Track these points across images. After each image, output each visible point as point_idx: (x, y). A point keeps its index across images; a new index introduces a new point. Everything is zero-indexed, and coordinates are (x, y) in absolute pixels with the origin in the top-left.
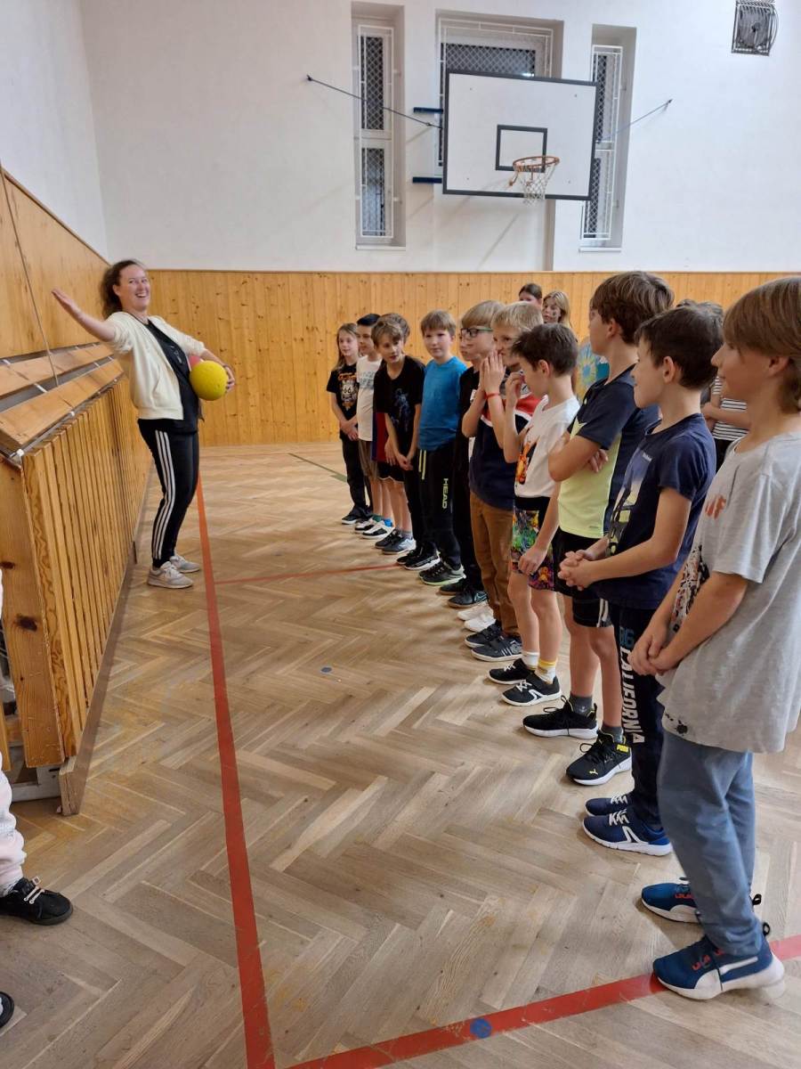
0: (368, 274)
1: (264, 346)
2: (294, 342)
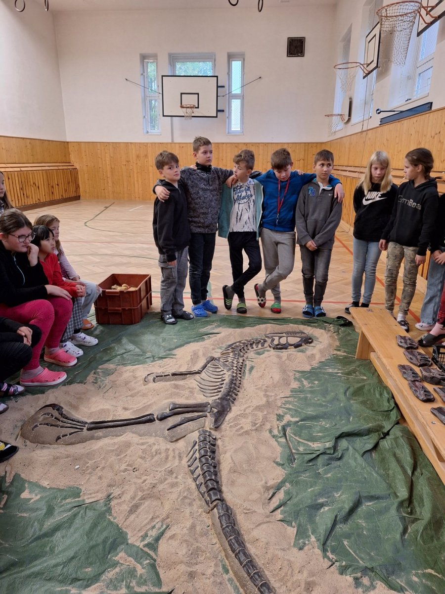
0: (147, 143)
1: (113, 167)
2: (123, 166)
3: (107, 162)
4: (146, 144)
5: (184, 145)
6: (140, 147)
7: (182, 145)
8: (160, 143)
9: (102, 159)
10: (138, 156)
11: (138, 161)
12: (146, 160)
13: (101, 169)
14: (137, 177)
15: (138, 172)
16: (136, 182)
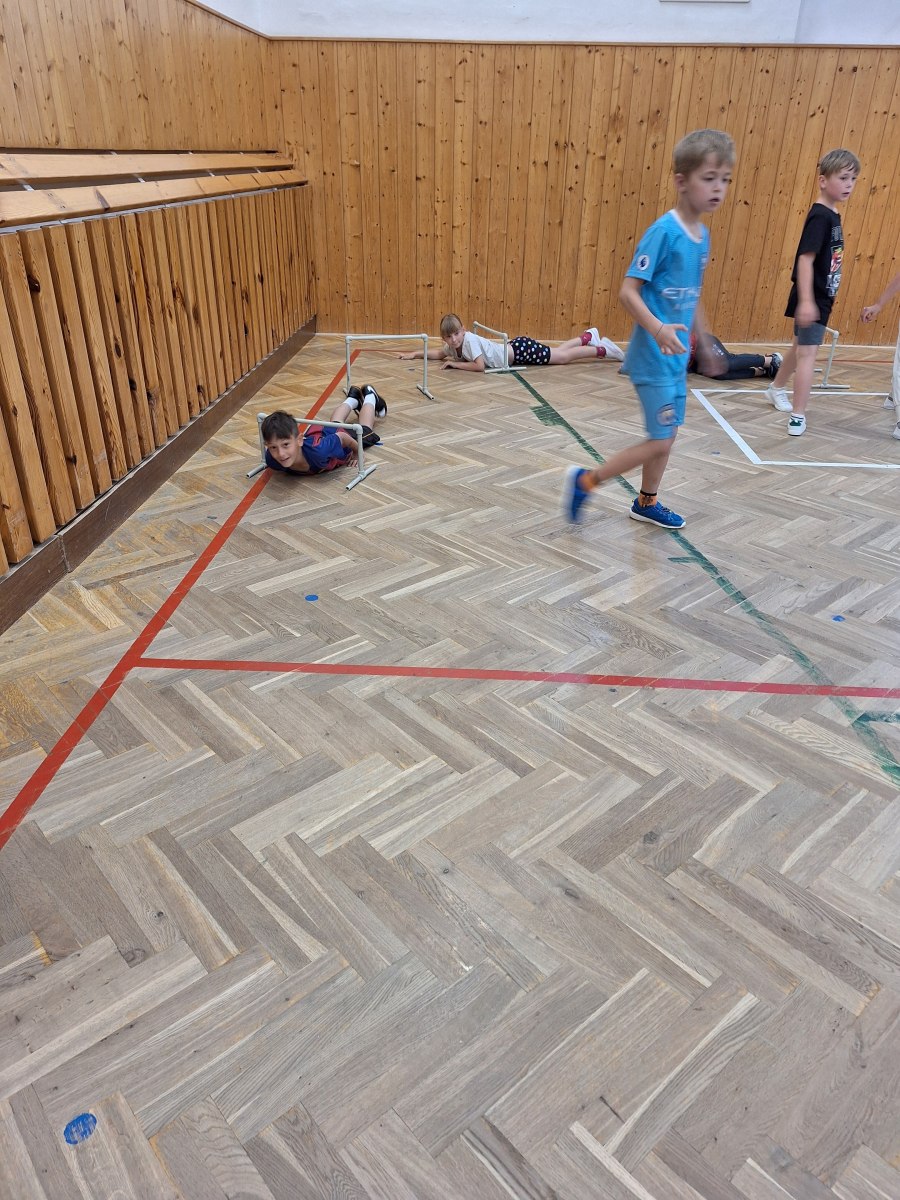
0: (673, 47)
1: (484, 173)
2: (532, 168)
3: (458, 147)
4: (664, 55)
5: (863, 60)
6: (635, 71)
7: (853, 60)
8: (743, 48)
9: (433, 130)
10: (615, 120)
11: (613, 144)
12: (652, 140)
13: (423, 186)
14: (596, 226)
15: (601, 202)
16: (584, 252)
